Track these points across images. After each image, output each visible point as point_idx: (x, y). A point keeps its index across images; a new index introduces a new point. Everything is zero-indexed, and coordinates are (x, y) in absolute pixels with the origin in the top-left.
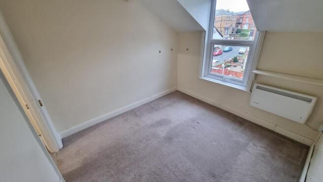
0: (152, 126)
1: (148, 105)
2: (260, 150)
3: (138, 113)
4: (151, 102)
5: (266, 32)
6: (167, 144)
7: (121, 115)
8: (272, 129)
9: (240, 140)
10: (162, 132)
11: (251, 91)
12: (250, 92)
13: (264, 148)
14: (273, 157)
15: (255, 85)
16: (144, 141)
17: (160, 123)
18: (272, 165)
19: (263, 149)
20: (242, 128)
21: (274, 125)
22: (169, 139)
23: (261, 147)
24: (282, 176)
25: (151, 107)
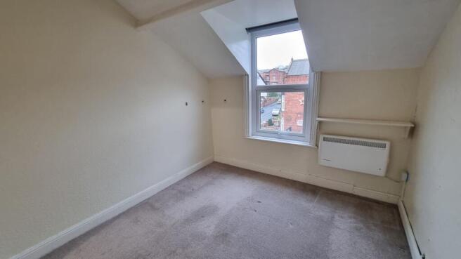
0: (188, 221)
1: (173, 189)
2: (351, 222)
3: (157, 205)
4: (178, 184)
5: (321, 72)
6: (222, 246)
7: (124, 213)
8: (350, 192)
9: (322, 213)
10: (208, 227)
11: (317, 145)
12: (316, 147)
13: (354, 218)
14: (368, 227)
15: (321, 137)
16: (180, 251)
17: (200, 214)
18: (373, 239)
19: (353, 220)
20: (317, 198)
21: (352, 186)
22: (223, 236)
23: (350, 218)
24: (390, 250)
25: (178, 191)
